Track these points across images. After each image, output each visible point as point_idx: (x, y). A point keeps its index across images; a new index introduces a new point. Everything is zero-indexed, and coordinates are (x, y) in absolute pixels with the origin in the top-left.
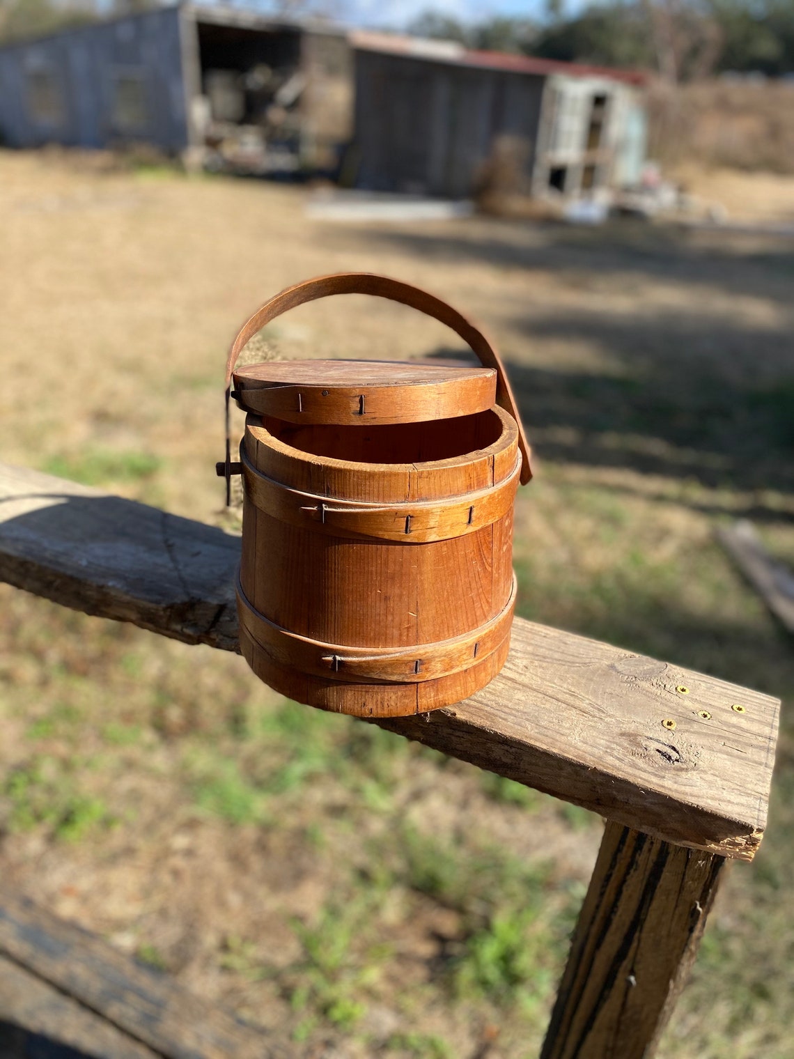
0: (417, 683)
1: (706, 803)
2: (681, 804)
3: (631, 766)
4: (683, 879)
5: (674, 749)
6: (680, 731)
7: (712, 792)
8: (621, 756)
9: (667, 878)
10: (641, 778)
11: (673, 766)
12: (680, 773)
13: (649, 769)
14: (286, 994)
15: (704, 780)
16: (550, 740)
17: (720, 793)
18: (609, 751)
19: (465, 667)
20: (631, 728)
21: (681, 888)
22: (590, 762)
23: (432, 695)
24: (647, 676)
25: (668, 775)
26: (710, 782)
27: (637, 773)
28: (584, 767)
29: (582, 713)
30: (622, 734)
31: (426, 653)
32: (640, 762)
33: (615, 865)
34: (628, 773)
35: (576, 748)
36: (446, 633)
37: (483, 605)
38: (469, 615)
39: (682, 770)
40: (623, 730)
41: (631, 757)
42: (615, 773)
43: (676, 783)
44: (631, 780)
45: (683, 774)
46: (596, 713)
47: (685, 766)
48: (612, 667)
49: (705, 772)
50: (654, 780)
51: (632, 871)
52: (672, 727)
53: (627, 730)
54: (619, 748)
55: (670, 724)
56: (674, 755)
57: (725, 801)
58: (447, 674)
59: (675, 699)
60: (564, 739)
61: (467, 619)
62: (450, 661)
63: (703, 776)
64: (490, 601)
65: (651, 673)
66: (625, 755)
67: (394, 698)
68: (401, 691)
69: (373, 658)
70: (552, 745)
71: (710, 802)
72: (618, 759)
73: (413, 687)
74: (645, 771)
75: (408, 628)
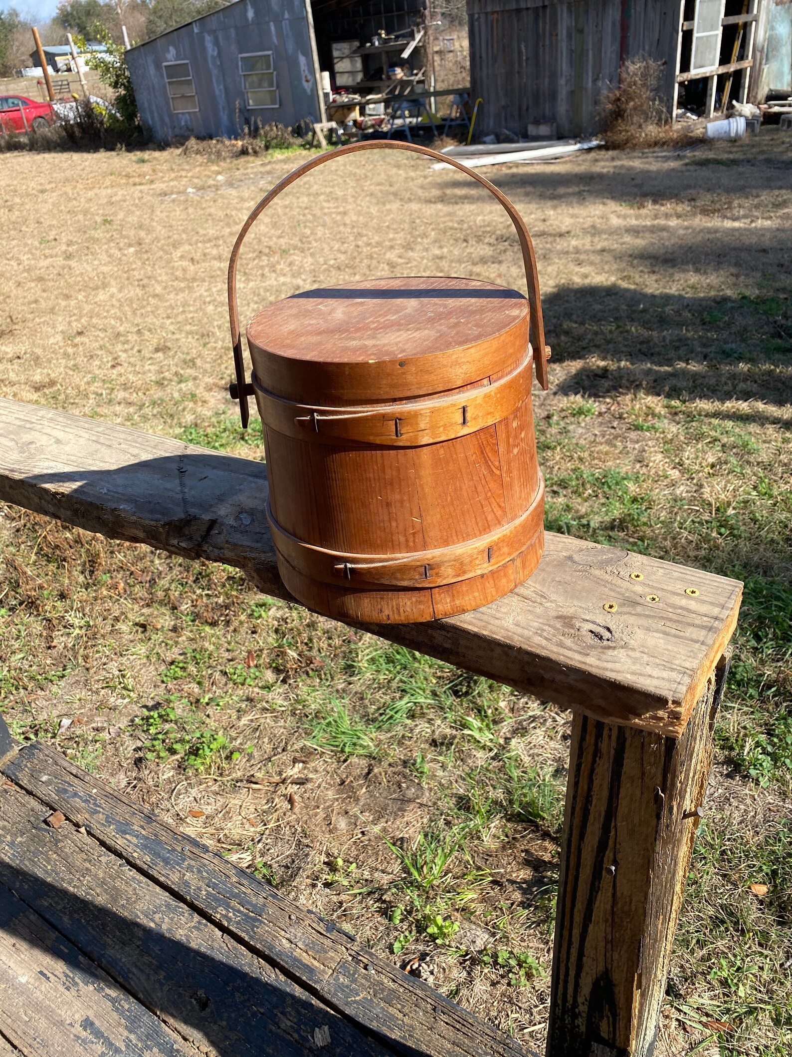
0: (431, 588)
1: (626, 678)
2: (599, 678)
3: (556, 645)
4: (642, 765)
5: (609, 630)
6: (621, 613)
7: (636, 668)
8: (550, 637)
9: (629, 765)
10: (563, 655)
11: (601, 645)
12: (606, 651)
13: (575, 647)
14: (386, 911)
15: (630, 657)
16: (484, 624)
17: (643, 668)
18: (539, 632)
19: (479, 572)
20: (569, 611)
21: (643, 774)
22: (517, 642)
23: (448, 601)
24: (602, 565)
25: (593, 652)
26: (636, 659)
27: (562, 651)
28: (510, 647)
29: (523, 600)
30: (558, 617)
31: (433, 558)
32: (568, 642)
34: (552, 651)
35: (507, 630)
36: (455, 538)
37: (495, 510)
38: (478, 519)
39: (609, 648)
40: (560, 613)
41: (561, 637)
42: (538, 651)
43: (599, 659)
44: (553, 657)
45: (610, 652)
46: (538, 599)
47: (613, 645)
49: (633, 649)
50: (577, 657)
51: (597, 759)
52: (613, 610)
53: (565, 614)
54: (550, 629)
55: (611, 607)
56: (607, 635)
57: (645, 675)
58: (460, 579)
59: (625, 584)
60: (497, 622)
61: (477, 524)
62: (461, 565)
63: (631, 653)
64: (503, 505)
65: (609, 562)
66: (554, 636)
67: (408, 603)
68: (414, 597)
69: (381, 564)
70: (485, 628)
71: (629, 676)
72: (546, 639)
73: (427, 593)
74: (570, 649)
75: (414, 534)
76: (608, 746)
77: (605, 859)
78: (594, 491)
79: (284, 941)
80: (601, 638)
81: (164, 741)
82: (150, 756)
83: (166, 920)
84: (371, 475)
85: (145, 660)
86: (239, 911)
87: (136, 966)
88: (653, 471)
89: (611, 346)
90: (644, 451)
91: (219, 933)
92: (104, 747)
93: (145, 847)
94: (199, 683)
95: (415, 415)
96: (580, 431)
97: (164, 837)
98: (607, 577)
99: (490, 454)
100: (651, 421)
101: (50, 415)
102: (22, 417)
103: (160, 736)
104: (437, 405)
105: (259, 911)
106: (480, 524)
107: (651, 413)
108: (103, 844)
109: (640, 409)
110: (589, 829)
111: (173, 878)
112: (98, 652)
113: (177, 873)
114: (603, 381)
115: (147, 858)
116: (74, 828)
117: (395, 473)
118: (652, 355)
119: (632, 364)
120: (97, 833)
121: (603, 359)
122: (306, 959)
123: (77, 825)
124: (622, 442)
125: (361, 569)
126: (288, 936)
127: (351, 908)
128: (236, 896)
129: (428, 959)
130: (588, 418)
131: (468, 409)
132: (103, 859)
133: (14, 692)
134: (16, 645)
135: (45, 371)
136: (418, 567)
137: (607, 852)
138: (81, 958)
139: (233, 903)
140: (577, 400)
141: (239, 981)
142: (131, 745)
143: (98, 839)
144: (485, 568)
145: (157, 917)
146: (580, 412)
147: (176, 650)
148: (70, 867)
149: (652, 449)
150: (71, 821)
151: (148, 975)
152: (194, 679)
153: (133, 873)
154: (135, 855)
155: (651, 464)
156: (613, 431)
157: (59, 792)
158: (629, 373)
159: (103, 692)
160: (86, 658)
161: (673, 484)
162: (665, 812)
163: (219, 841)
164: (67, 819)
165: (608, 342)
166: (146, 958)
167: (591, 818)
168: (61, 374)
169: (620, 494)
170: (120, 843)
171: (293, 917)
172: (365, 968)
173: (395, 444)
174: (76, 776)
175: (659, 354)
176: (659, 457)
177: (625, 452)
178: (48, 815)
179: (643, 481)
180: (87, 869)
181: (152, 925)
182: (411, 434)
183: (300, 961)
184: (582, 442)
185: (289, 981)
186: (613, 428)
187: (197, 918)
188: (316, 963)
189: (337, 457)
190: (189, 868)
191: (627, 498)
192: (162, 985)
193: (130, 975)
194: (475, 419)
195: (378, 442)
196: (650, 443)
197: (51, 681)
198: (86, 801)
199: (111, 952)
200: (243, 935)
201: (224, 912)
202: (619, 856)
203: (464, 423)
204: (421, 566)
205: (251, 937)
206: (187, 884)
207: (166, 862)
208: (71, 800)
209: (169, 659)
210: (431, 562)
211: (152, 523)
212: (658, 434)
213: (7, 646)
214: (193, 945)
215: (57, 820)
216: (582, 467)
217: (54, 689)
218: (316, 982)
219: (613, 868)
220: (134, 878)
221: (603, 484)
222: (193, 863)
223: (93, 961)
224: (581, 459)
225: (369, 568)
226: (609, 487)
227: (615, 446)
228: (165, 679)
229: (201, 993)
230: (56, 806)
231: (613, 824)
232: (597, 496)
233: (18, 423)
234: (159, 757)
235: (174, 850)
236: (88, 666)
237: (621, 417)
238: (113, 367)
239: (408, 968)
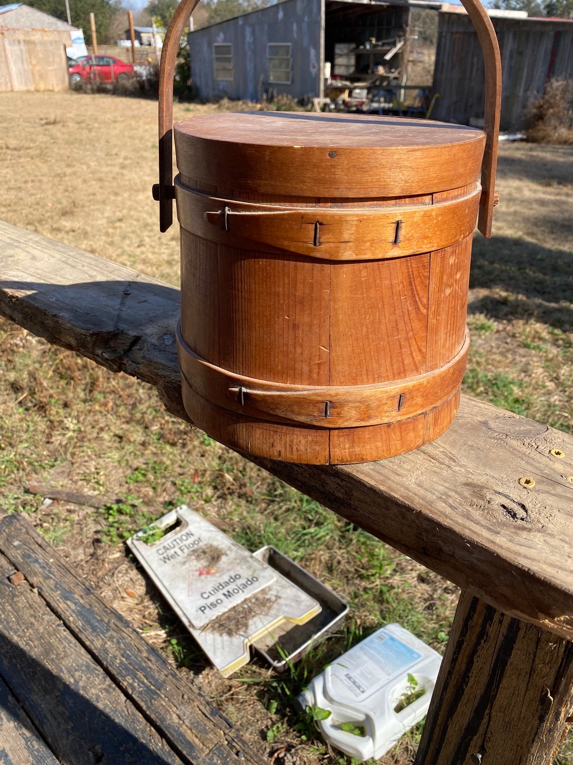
0: (329, 429)
1: (541, 568)
2: (510, 564)
3: (463, 516)
4: (534, 660)
5: (523, 507)
6: (538, 491)
7: (555, 558)
8: (455, 505)
9: (518, 657)
10: (470, 530)
11: (514, 523)
12: (520, 532)
13: (484, 522)
15: (548, 544)
16: (382, 478)
17: (563, 561)
18: (445, 497)
19: (386, 420)
20: (480, 480)
21: (532, 670)
22: (417, 504)
23: (347, 446)
24: (520, 436)
25: (504, 532)
26: (555, 547)
27: (468, 523)
28: (409, 509)
29: (430, 459)
30: (467, 484)
31: (337, 395)
32: (476, 514)
33: (466, 632)
34: (457, 523)
35: (407, 489)
36: (365, 377)
37: (414, 354)
38: (395, 361)
39: (524, 529)
40: (470, 480)
41: (467, 508)
42: (441, 520)
43: (510, 541)
44: (457, 529)
45: (524, 534)
46: (447, 462)
47: (529, 526)
48: (485, 423)
49: (552, 535)
50: (485, 533)
51: (483, 641)
52: (530, 486)
53: (475, 481)
54: (456, 496)
55: (528, 482)
56: (521, 513)
57: (565, 570)
58: (363, 424)
59: (544, 460)
60: (397, 479)
61: (392, 365)
62: (366, 410)
63: (548, 539)
64: (424, 350)
65: (526, 434)
66: (461, 505)
67: (303, 442)
68: (311, 435)
69: (278, 393)
70: (383, 482)
71: (544, 567)
72: (451, 506)
73: (325, 433)
74: (478, 523)
75: (319, 365)
76: (497, 632)
77: (472, 743)
78: (485, 389)
79: (174, 716)
80: (514, 516)
81: (118, 529)
82: (105, 539)
83: (84, 678)
84: (281, 290)
85: (116, 464)
86: (143, 683)
87: (52, 714)
88: (534, 381)
89: (513, 282)
90: (529, 364)
91: (123, 698)
92: (72, 526)
93: (80, 614)
94: (154, 488)
95: (340, 220)
96: (480, 341)
97: (97, 608)
98: (524, 449)
99: (418, 288)
100: (537, 343)
101: (37, 239)
102: (14, 237)
103: (116, 525)
104: (367, 213)
105: (160, 686)
106: (395, 367)
107: (537, 336)
108: (48, 605)
109: (530, 332)
110: (460, 709)
111: (96, 644)
112: (83, 452)
113: (101, 641)
114: (503, 307)
115: (80, 624)
116: (30, 587)
117: (307, 291)
118: (544, 293)
119: (528, 297)
120: (46, 595)
121: (507, 290)
122: (189, 736)
123: (32, 586)
124: (512, 354)
125: (256, 395)
126: (178, 712)
127: (237, 693)
128: (143, 669)
129: (293, 750)
130: (488, 334)
131: (403, 225)
132: (46, 617)
133: (16, 472)
134: (25, 436)
135: (90, 243)
136: (318, 402)
137: (475, 737)
138: (10, 698)
139: (140, 675)
140: (481, 318)
141: (131, 744)
142: (93, 527)
143: (45, 600)
144: (392, 416)
145: (77, 674)
146: (482, 327)
147: (142, 460)
148: (19, 618)
149: (536, 364)
150: (28, 581)
151: (59, 724)
152: (151, 485)
153: (67, 633)
154: (71, 619)
155: (533, 375)
156: (506, 345)
157: (25, 556)
158: (524, 304)
159: (80, 483)
160: (73, 454)
161: (549, 393)
162: (551, 716)
163: (144, 617)
164: (26, 579)
165: (511, 278)
166: (61, 708)
167: (464, 698)
168: (100, 246)
169: (506, 394)
170: (61, 606)
171: (185, 697)
172: (237, 754)
173: (312, 254)
174: (40, 546)
175: (549, 293)
176: (541, 370)
177: (513, 363)
178: (12, 573)
179: (526, 387)
180: (32, 624)
181: (72, 680)
182: (332, 245)
183: (184, 737)
184: (481, 350)
185: (172, 752)
186: (507, 343)
187: (108, 681)
188: (197, 741)
189: (246, 263)
190: (111, 638)
191: (511, 398)
192: (68, 734)
193: (45, 721)
194: (409, 240)
195: (293, 249)
196: (535, 359)
197: (44, 468)
198: (43, 567)
199: (34, 697)
200: (142, 704)
201: (131, 681)
202: (488, 745)
203: (395, 242)
204: (322, 402)
205: (148, 708)
206: (106, 651)
207: (94, 629)
208: (32, 565)
209: (135, 466)
210: (334, 399)
211: (83, 331)
212: (541, 354)
213: (18, 436)
214: (100, 706)
215: (19, 579)
216: (479, 369)
217: (45, 474)
218: (193, 758)
219: (480, 756)
220: (66, 638)
221: (493, 384)
222: (114, 634)
223: (19, 702)
224: (478, 363)
225: (265, 396)
226: (498, 388)
227: (506, 357)
228: (129, 481)
229: (98, 748)
230: (19, 567)
231: (487, 711)
232: (487, 393)
233: (8, 241)
234: (111, 541)
235: (102, 620)
236: (73, 461)
237: (514, 336)
238: (139, 246)
239: (276, 755)
